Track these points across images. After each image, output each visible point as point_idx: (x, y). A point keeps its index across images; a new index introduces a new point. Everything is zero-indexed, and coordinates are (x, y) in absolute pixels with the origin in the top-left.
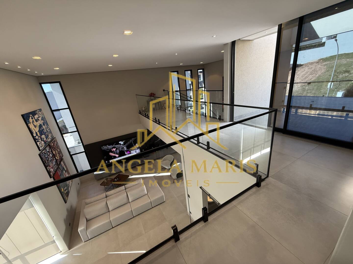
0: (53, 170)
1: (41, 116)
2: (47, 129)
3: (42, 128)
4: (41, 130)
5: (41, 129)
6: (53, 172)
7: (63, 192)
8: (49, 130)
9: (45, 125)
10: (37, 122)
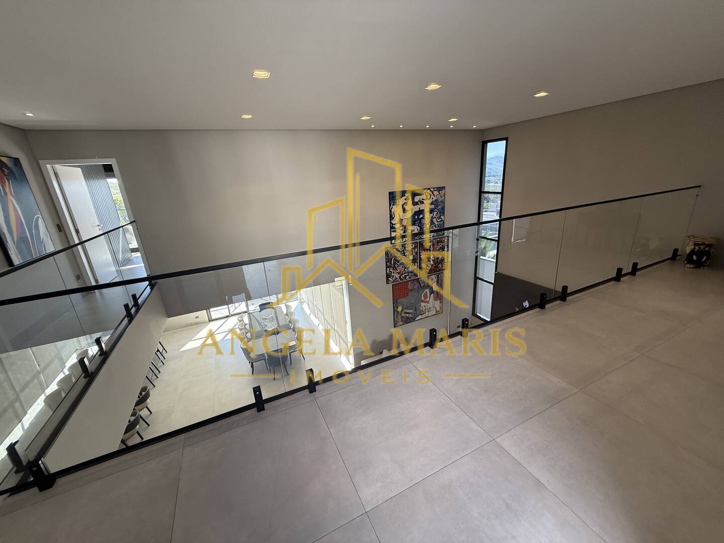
0: (400, 277)
1: (435, 198)
2: (434, 220)
3: (421, 216)
4: (416, 217)
5: (418, 217)
6: (396, 278)
7: (398, 312)
8: (437, 222)
9: (435, 213)
10: (414, 205)
